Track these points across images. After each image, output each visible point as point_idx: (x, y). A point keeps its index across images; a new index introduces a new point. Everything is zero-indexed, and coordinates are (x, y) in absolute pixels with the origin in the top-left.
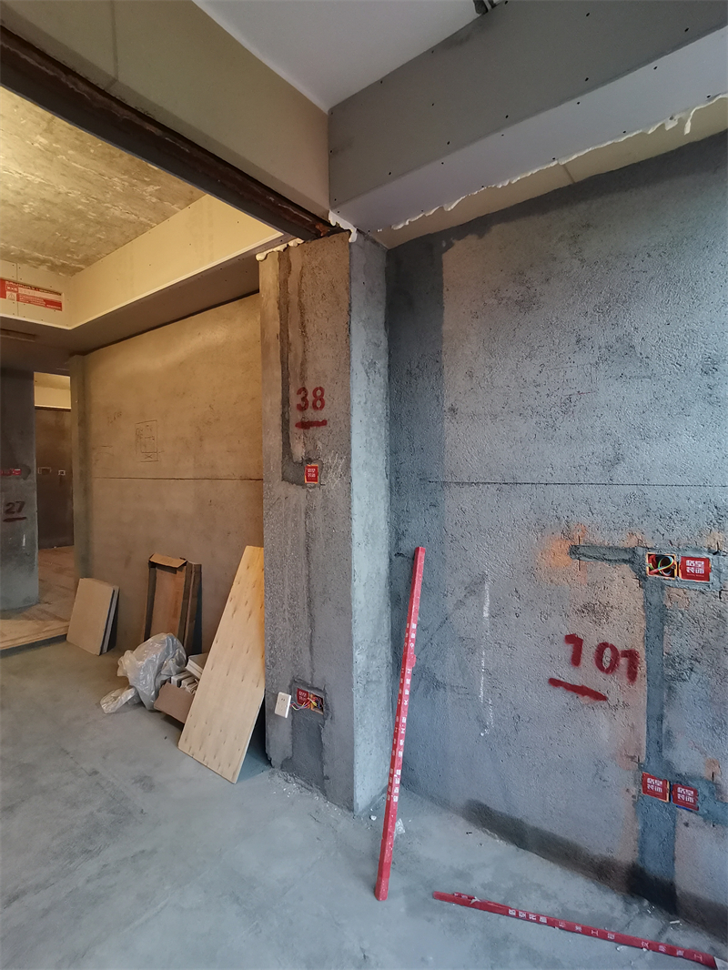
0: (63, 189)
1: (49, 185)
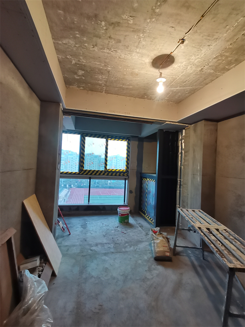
0: (96, 49)
1: (101, 49)
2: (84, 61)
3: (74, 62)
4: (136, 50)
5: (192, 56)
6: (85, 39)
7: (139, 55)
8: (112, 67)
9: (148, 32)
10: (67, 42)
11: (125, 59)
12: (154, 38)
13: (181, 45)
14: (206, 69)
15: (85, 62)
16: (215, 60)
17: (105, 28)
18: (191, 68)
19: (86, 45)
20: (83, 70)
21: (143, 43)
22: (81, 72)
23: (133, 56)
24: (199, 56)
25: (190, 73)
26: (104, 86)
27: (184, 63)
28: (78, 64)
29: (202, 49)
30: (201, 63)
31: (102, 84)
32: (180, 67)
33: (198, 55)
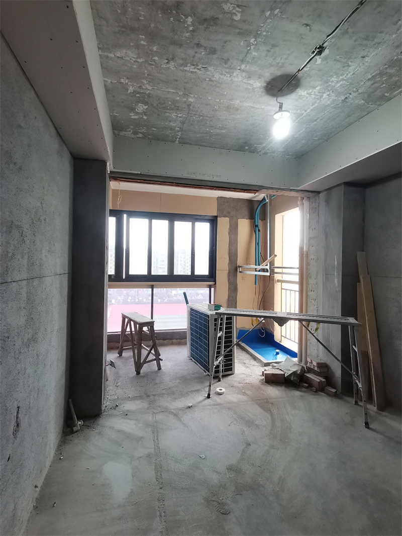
2: (148, 87)
3: (131, 90)
4: (240, 66)
5: (332, 76)
6: (155, 49)
7: (244, 74)
8: (196, 96)
9: (264, 36)
10: (123, 55)
11: (219, 83)
12: (274, 46)
13: (317, 57)
14: (352, 99)
15: (150, 88)
16: (370, 83)
17: (191, 29)
18: (327, 97)
19: (156, 58)
20: (146, 103)
21: (254, 53)
22: (141, 108)
23: (234, 77)
24: (343, 77)
25: (327, 104)
26: (178, 132)
27: (318, 88)
28: (138, 94)
29: (350, 63)
30: (346, 88)
31: (175, 127)
32: (310, 94)
33: (341, 75)
